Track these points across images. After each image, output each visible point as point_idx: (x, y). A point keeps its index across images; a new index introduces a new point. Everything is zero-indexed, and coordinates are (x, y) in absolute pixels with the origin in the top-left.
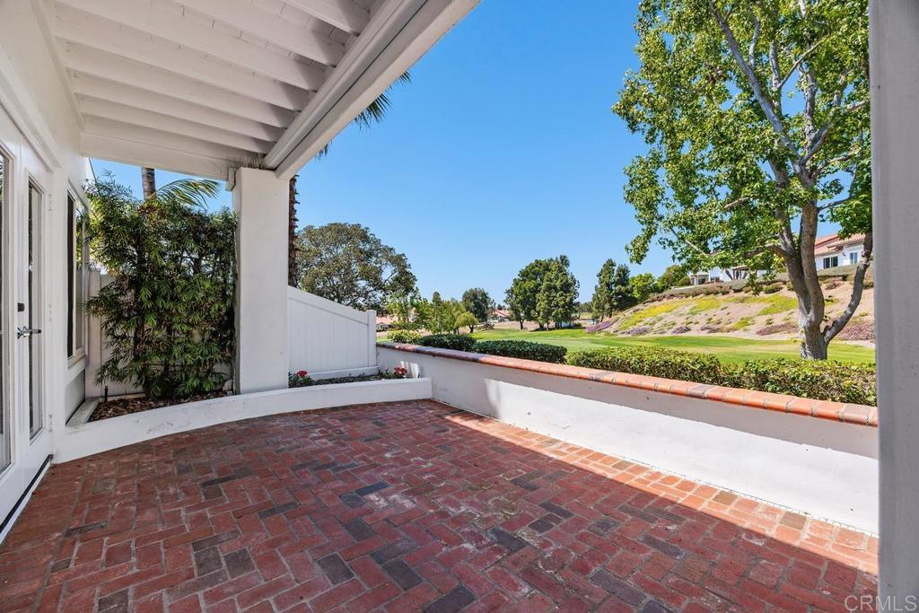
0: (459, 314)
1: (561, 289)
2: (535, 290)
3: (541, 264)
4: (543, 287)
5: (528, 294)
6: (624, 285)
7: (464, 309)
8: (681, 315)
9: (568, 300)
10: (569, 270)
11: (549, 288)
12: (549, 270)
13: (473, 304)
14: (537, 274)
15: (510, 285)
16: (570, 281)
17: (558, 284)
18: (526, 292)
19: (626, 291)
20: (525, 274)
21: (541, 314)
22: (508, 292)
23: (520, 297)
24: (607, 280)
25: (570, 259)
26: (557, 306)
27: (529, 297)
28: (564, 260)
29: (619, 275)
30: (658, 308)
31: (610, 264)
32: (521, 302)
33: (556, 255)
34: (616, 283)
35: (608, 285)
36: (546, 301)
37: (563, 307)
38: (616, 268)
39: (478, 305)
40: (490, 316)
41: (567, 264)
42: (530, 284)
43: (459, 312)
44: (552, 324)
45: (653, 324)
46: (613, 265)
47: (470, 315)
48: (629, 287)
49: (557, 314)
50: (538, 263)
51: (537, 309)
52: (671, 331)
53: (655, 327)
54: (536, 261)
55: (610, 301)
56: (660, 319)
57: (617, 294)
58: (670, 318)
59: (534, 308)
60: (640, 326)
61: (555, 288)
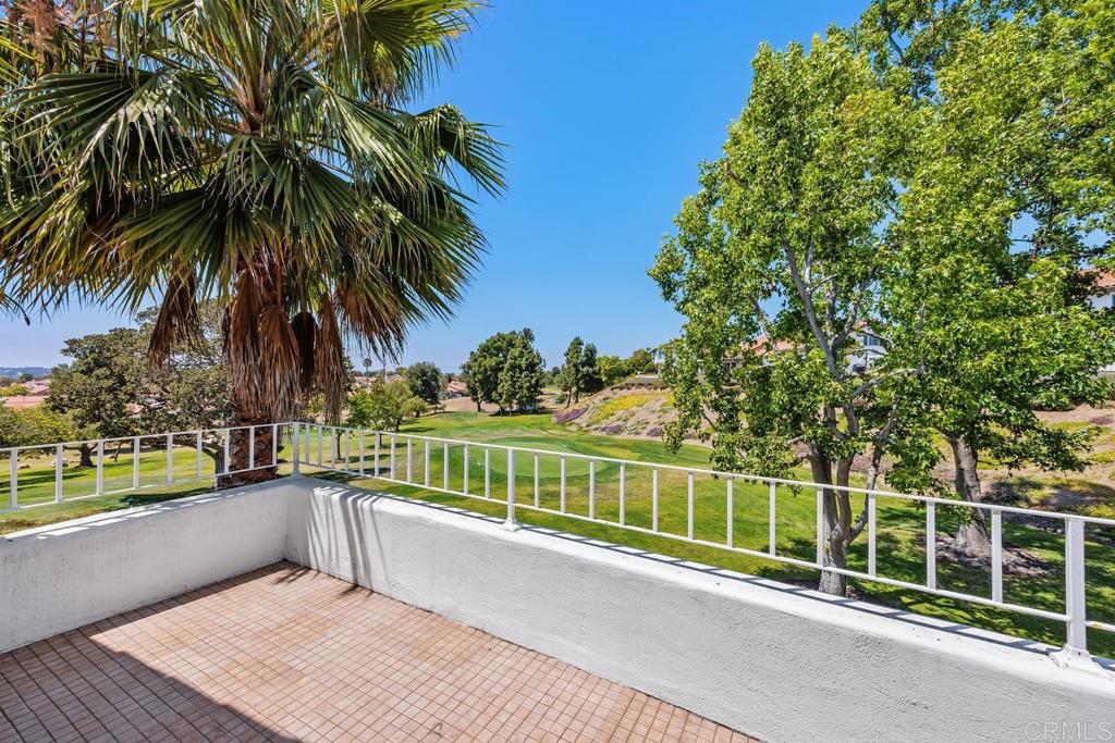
0: (404, 400)
1: (527, 369)
2: (498, 369)
3: (504, 339)
4: (507, 365)
5: (489, 373)
6: (591, 366)
7: (411, 393)
8: (653, 412)
9: (533, 381)
10: (535, 346)
11: (513, 368)
12: (513, 346)
13: (420, 382)
14: (499, 349)
15: (466, 359)
16: (536, 361)
17: (523, 363)
18: (486, 370)
19: (594, 372)
20: (486, 350)
21: (504, 397)
22: (463, 367)
23: (480, 376)
24: (574, 360)
25: (534, 333)
26: (521, 387)
27: (490, 376)
28: (528, 334)
29: (587, 355)
30: (629, 399)
31: (578, 343)
32: (480, 381)
33: (519, 329)
34: (583, 365)
35: (575, 366)
36: (510, 382)
37: (528, 389)
38: (583, 347)
39: (426, 383)
40: (440, 395)
41: (532, 339)
42: (491, 362)
43: (404, 397)
44: (515, 407)
45: (626, 420)
46: (581, 344)
47: (418, 400)
48: (597, 368)
49: (521, 397)
50: (501, 337)
51: (499, 391)
52: (645, 432)
53: (629, 424)
54: (499, 334)
55: (577, 383)
56: (633, 414)
57: (584, 376)
58: (642, 414)
59: (495, 389)
60: (613, 422)
61: (519, 367)
